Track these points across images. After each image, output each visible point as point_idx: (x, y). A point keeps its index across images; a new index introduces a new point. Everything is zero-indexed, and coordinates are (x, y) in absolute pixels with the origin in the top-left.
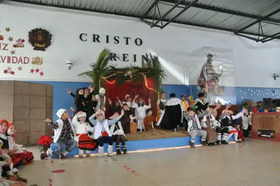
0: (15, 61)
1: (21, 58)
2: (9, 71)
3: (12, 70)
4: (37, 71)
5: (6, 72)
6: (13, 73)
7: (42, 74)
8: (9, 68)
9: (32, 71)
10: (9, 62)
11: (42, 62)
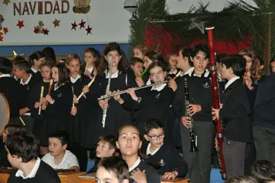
0: (48, 10)
1: (57, 4)
2: (41, 29)
3: (45, 27)
4: (82, 24)
5: (37, 31)
6: (46, 32)
7: (89, 30)
8: (41, 24)
9: (74, 26)
10: (40, 13)
11: (89, 7)
